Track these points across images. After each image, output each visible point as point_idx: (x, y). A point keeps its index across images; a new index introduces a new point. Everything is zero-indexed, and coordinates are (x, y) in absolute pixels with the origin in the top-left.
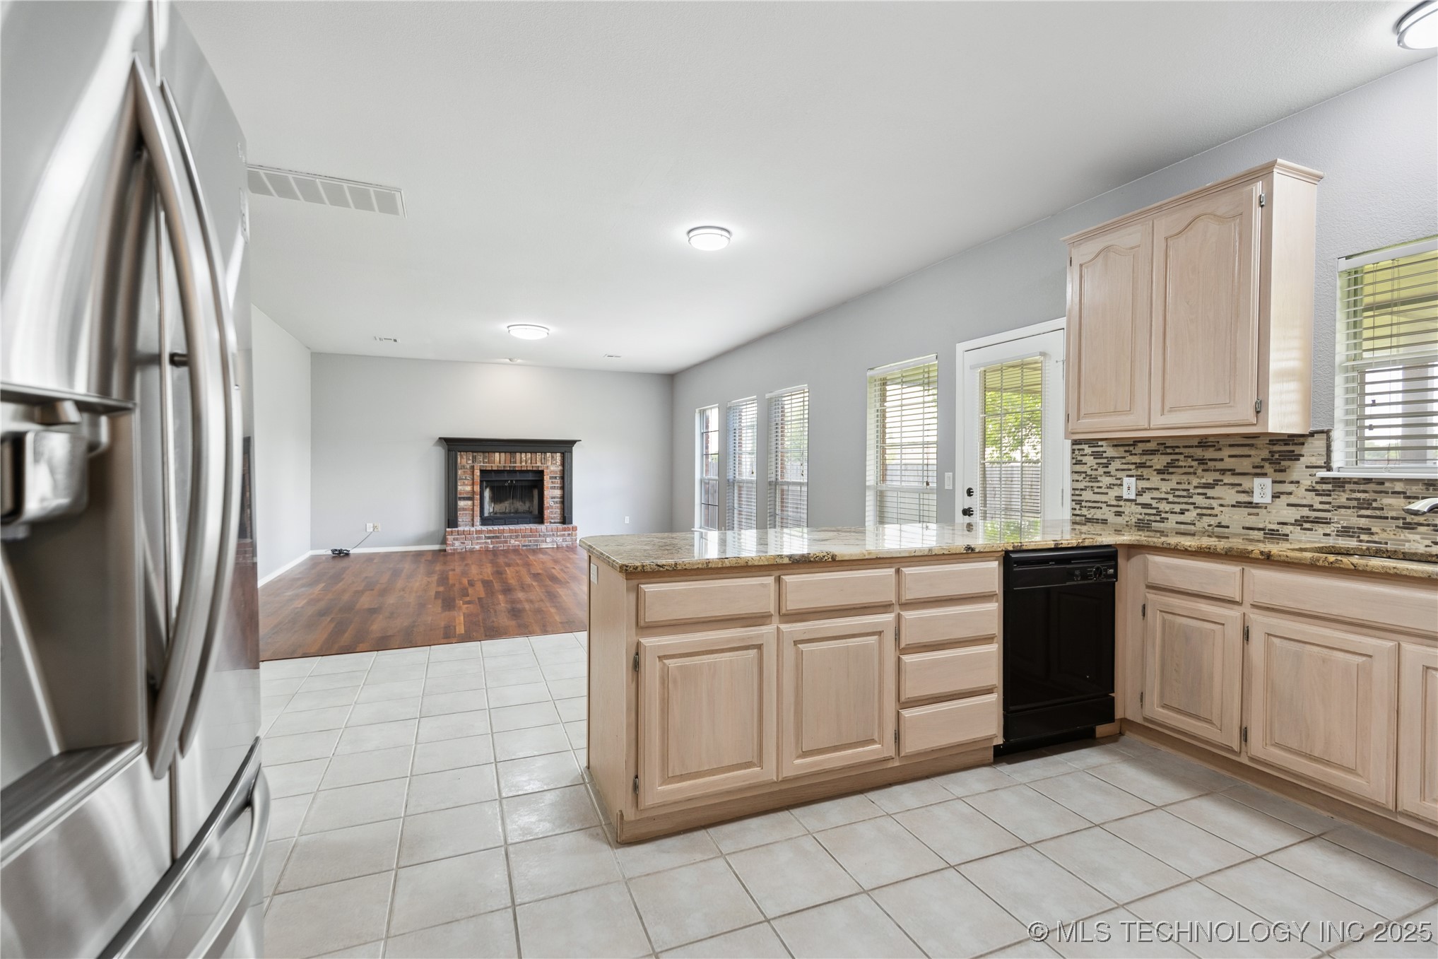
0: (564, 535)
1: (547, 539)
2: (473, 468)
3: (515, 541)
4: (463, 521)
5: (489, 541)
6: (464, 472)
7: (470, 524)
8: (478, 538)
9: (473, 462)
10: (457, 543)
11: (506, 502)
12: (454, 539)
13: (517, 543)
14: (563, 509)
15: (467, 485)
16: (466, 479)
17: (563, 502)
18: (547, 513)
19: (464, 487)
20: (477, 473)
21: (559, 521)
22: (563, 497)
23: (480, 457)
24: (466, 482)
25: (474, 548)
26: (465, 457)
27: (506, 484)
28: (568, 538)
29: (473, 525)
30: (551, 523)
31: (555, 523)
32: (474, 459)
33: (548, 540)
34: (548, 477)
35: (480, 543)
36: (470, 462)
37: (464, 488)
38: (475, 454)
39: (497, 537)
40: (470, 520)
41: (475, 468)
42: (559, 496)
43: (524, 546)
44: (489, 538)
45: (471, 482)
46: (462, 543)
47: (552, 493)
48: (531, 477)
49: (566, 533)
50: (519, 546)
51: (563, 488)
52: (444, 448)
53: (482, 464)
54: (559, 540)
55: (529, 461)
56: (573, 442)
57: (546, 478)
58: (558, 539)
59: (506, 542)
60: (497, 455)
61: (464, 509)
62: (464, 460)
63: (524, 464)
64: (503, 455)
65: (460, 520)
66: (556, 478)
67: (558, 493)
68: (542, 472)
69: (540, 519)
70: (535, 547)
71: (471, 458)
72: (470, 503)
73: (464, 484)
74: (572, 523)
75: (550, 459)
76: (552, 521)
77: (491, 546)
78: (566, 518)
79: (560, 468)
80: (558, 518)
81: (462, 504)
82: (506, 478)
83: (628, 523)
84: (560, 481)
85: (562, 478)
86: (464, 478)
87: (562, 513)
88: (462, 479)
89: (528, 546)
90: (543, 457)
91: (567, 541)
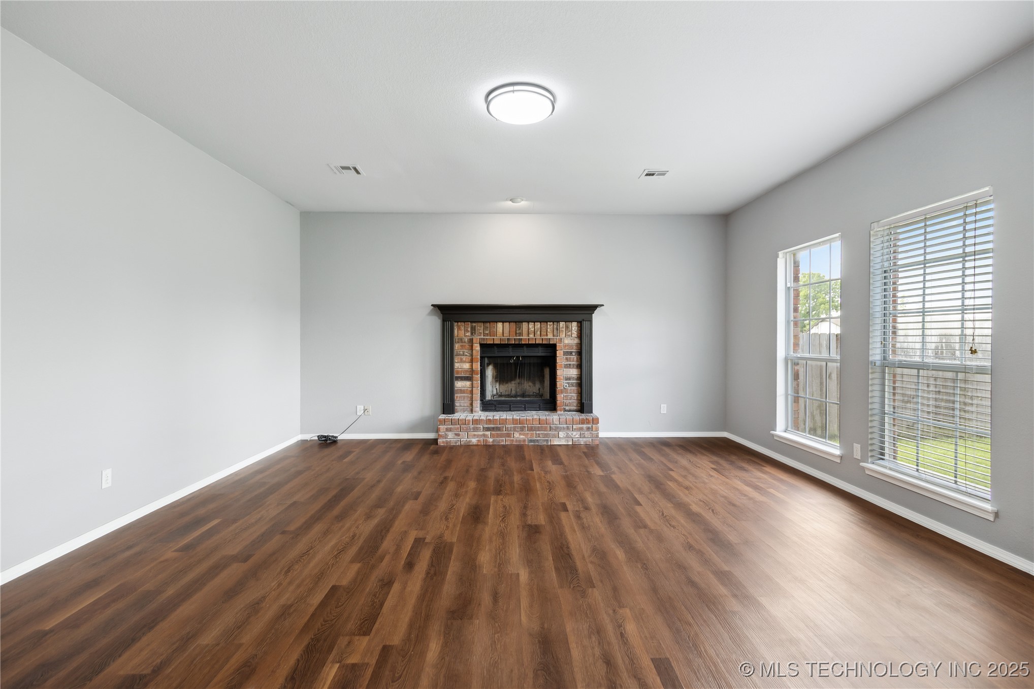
0: (581, 429)
1: (560, 433)
2: (471, 341)
3: (520, 434)
4: (461, 406)
5: (488, 433)
6: (462, 346)
7: (469, 409)
8: (476, 429)
9: (472, 334)
10: (451, 435)
11: (513, 382)
12: (447, 430)
13: (522, 437)
14: (580, 394)
15: (465, 362)
16: (463, 355)
17: (580, 385)
18: (560, 397)
19: (462, 364)
20: (477, 347)
21: (575, 408)
22: (580, 378)
23: (480, 327)
24: (464, 358)
25: (470, 441)
26: (463, 328)
27: (512, 361)
28: (587, 433)
29: (472, 411)
30: (565, 410)
31: (570, 411)
32: (473, 331)
33: (562, 434)
34: (562, 352)
35: (478, 436)
36: (468, 334)
37: (462, 365)
38: (474, 324)
39: (498, 429)
40: (469, 405)
41: (474, 341)
42: (575, 376)
43: (531, 441)
44: (488, 429)
45: (470, 358)
46: (456, 434)
47: (566, 373)
48: (540, 352)
49: (585, 426)
50: (524, 441)
51: (580, 366)
52: (439, 319)
53: (482, 337)
54: (576, 434)
55: (539, 333)
56: (592, 308)
57: (559, 354)
58: (574, 433)
59: (509, 435)
60: (500, 325)
61: (462, 391)
62: (461, 331)
63: (531, 336)
64: (507, 324)
65: (457, 404)
66: (571, 353)
67: (574, 372)
68: (552, 348)
69: (551, 404)
70: (545, 443)
71: (469, 329)
72: (468, 383)
73: (462, 361)
74: (591, 412)
75: (564, 329)
76: (567, 408)
77: (491, 440)
78: (584, 405)
79: (576, 341)
80: (575, 404)
81: (459, 384)
82: (511, 354)
83: (665, 412)
84: (577, 358)
85: (580, 353)
86: (461, 353)
87: (579, 398)
88: (459, 355)
89: (536, 441)
90: (555, 327)
91: (586, 436)
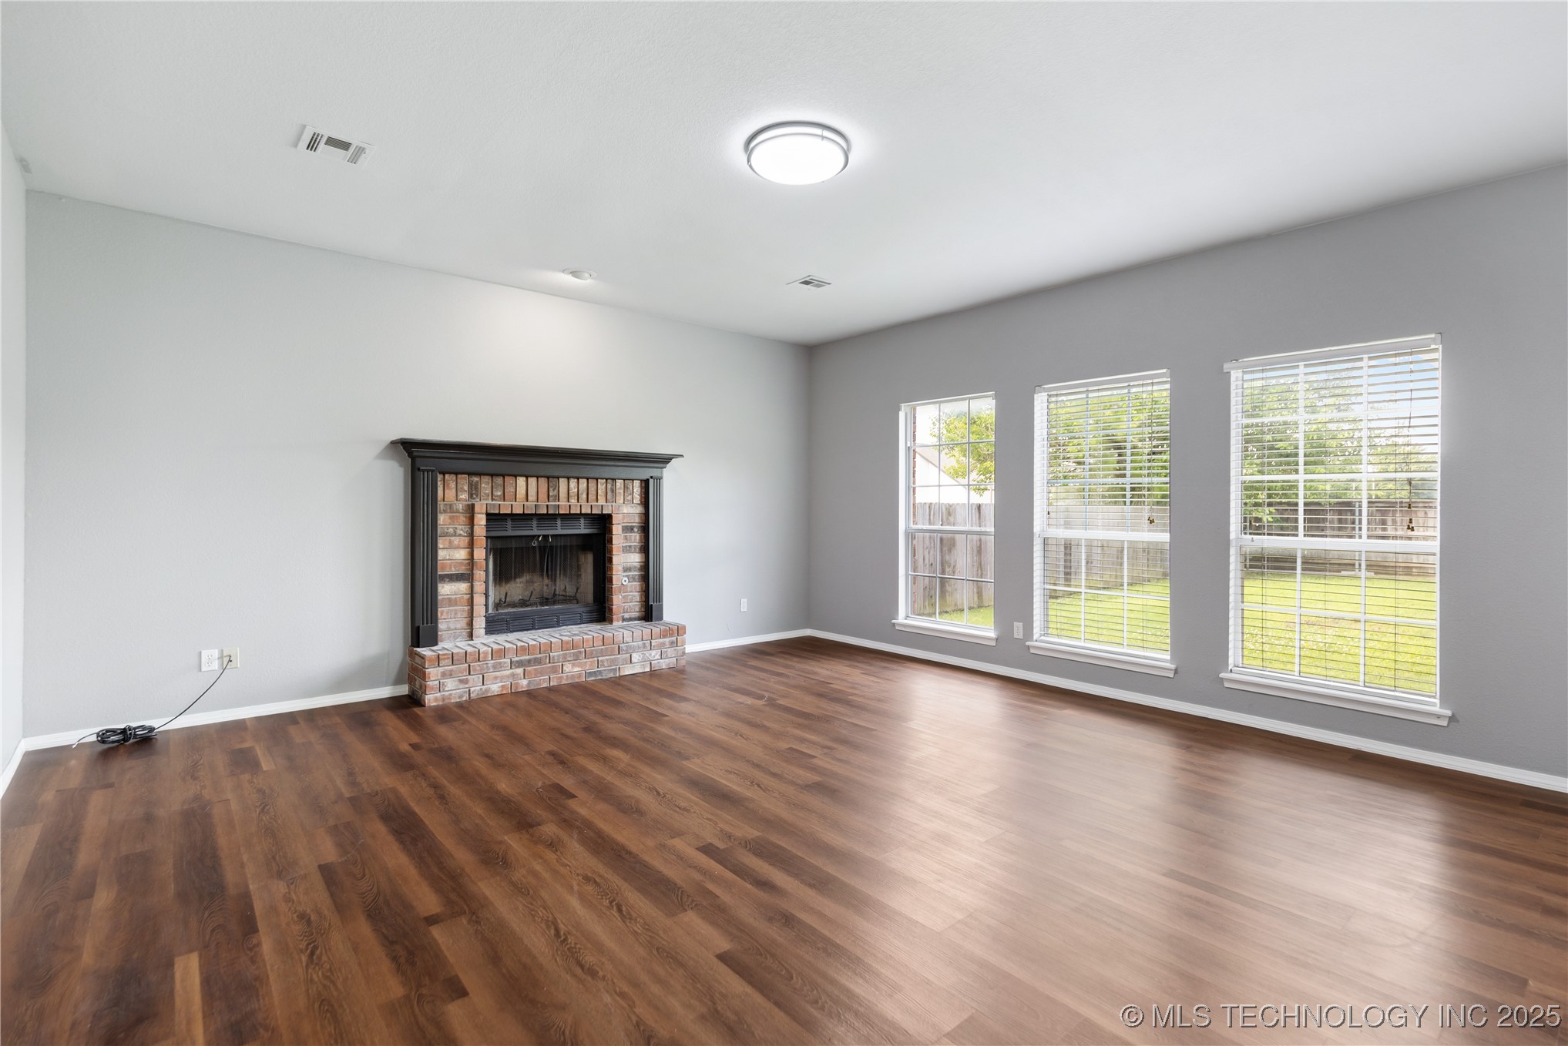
0: (663, 644)
1: (634, 655)
2: (471, 510)
3: (573, 665)
4: (449, 629)
5: (520, 671)
6: (451, 518)
7: (465, 633)
8: (497, 668)
9: (471, 496)
10: (451, 684)
12: (444, 675)
13: (576, 669)
14: (646, 592)
15: (458, 548)
16: (455, 534)
17: (645, 578)
18: (617, 600)
19: (451, 552)
20: (481, 520)
21: (637, 615)
22: (645, 567)
23: (485, 484)
24: (456, 541)
25: (487, 691)
26: (453, 485)
27: (535, 544)
28: (671, 651)
29: (471, 636)
30: (624, 620)
31: (630, 619)
32: (474, 491)
33: (636, 657)
34: (620, 527)
35: (502, 678)
36: (464, 496)
37: (451, 554)
38: (475, 479)
39: (538, 661)
40: (465, 626)
41: (477, 509)
42: (638, 565)
43: (591, 674)
44: (520, 664)
45: (467, 539)
46: (461, 681)
47: (624, 559)
48: (582, 528)
49: (667, 640)
50: (580, 676)
51: (645, 549)
52: (401, 466)
53: (490, 502)
54: (655, 654)
55: (585, 496)
56: (664, 460)
57: (617, 529)
58: (653, 653)
59: (554, 670)
60: (521, 481)
61: (451, 602)
62: (452, 492)
63: (573, 501)
64: (532, 481)
65: (442, 626)
66: (631, 529)
67: (636, 559)
68: (603, 522)
69: (601, 612)
70: (612, 675)
71: (466, 488)
72: (463, 587)
73: (451, 547)
74: (661, 618)
75: (622, 491)
76: (627, 616)
77: (525, 682)
78: (649, 612)
79: (639, 509)
80: (637, 609)
81: (445, 589)
82: (535, 532)
83: (746, 610)
84: (641, 536)
85: (645, 529)
86: (451, 530)
87: (643, 599)
88: (446, 535)
89: (598, 673)
90: (609, 486)
91: (669, 655)
